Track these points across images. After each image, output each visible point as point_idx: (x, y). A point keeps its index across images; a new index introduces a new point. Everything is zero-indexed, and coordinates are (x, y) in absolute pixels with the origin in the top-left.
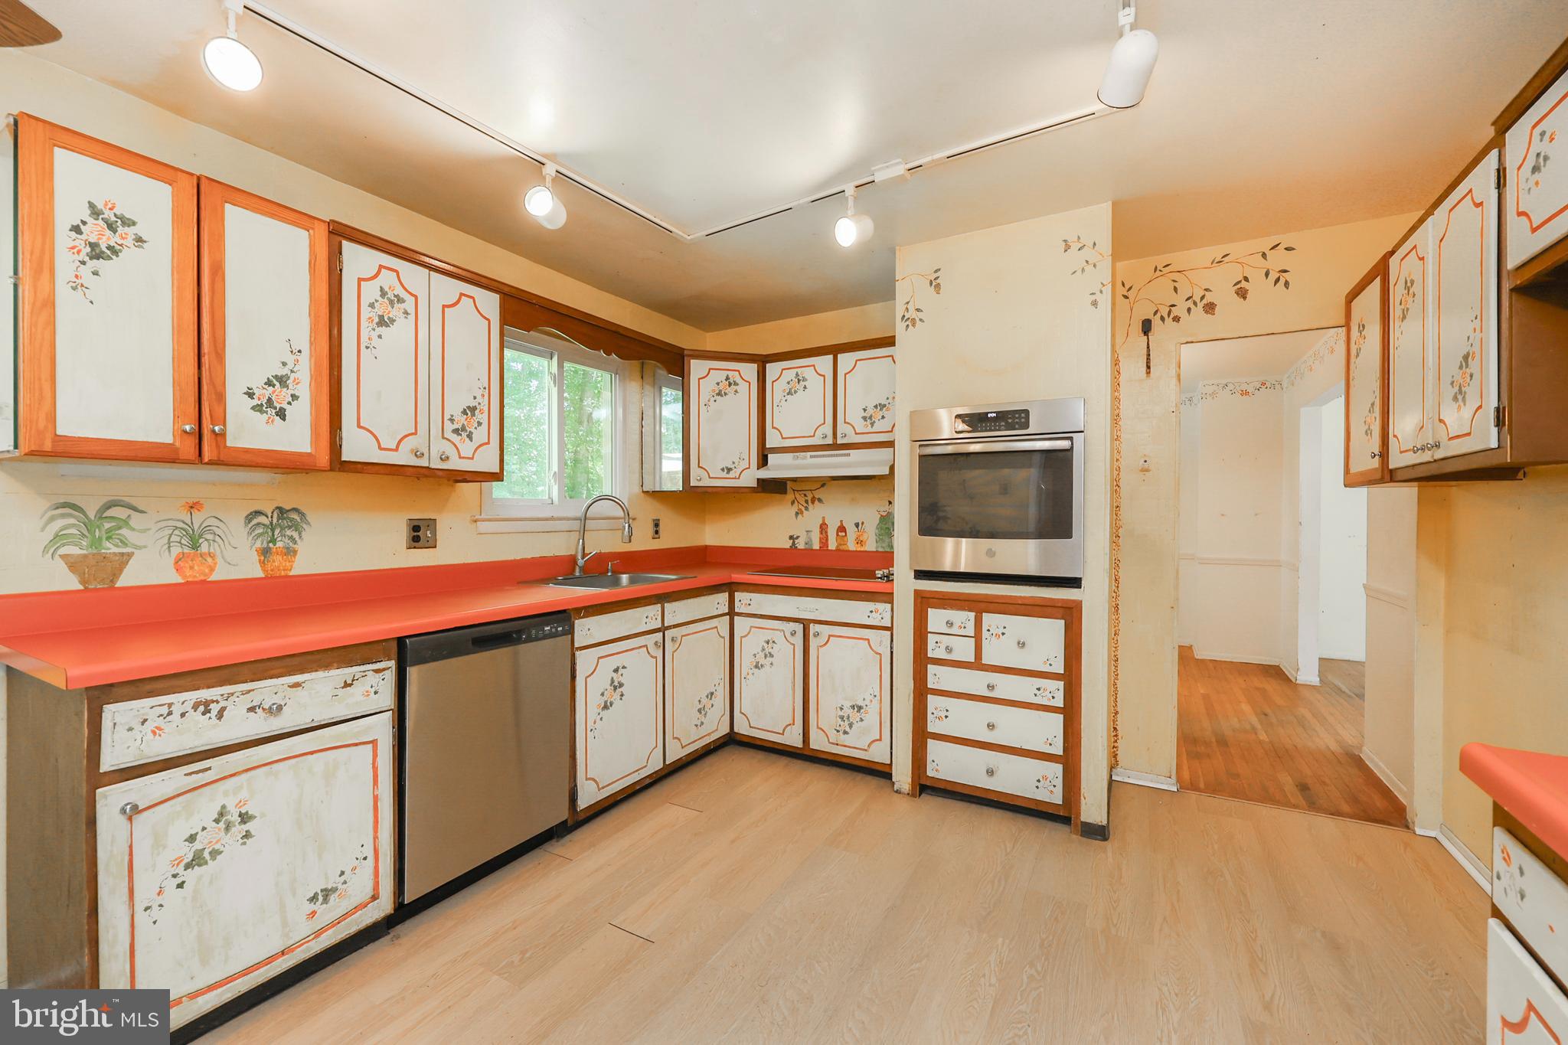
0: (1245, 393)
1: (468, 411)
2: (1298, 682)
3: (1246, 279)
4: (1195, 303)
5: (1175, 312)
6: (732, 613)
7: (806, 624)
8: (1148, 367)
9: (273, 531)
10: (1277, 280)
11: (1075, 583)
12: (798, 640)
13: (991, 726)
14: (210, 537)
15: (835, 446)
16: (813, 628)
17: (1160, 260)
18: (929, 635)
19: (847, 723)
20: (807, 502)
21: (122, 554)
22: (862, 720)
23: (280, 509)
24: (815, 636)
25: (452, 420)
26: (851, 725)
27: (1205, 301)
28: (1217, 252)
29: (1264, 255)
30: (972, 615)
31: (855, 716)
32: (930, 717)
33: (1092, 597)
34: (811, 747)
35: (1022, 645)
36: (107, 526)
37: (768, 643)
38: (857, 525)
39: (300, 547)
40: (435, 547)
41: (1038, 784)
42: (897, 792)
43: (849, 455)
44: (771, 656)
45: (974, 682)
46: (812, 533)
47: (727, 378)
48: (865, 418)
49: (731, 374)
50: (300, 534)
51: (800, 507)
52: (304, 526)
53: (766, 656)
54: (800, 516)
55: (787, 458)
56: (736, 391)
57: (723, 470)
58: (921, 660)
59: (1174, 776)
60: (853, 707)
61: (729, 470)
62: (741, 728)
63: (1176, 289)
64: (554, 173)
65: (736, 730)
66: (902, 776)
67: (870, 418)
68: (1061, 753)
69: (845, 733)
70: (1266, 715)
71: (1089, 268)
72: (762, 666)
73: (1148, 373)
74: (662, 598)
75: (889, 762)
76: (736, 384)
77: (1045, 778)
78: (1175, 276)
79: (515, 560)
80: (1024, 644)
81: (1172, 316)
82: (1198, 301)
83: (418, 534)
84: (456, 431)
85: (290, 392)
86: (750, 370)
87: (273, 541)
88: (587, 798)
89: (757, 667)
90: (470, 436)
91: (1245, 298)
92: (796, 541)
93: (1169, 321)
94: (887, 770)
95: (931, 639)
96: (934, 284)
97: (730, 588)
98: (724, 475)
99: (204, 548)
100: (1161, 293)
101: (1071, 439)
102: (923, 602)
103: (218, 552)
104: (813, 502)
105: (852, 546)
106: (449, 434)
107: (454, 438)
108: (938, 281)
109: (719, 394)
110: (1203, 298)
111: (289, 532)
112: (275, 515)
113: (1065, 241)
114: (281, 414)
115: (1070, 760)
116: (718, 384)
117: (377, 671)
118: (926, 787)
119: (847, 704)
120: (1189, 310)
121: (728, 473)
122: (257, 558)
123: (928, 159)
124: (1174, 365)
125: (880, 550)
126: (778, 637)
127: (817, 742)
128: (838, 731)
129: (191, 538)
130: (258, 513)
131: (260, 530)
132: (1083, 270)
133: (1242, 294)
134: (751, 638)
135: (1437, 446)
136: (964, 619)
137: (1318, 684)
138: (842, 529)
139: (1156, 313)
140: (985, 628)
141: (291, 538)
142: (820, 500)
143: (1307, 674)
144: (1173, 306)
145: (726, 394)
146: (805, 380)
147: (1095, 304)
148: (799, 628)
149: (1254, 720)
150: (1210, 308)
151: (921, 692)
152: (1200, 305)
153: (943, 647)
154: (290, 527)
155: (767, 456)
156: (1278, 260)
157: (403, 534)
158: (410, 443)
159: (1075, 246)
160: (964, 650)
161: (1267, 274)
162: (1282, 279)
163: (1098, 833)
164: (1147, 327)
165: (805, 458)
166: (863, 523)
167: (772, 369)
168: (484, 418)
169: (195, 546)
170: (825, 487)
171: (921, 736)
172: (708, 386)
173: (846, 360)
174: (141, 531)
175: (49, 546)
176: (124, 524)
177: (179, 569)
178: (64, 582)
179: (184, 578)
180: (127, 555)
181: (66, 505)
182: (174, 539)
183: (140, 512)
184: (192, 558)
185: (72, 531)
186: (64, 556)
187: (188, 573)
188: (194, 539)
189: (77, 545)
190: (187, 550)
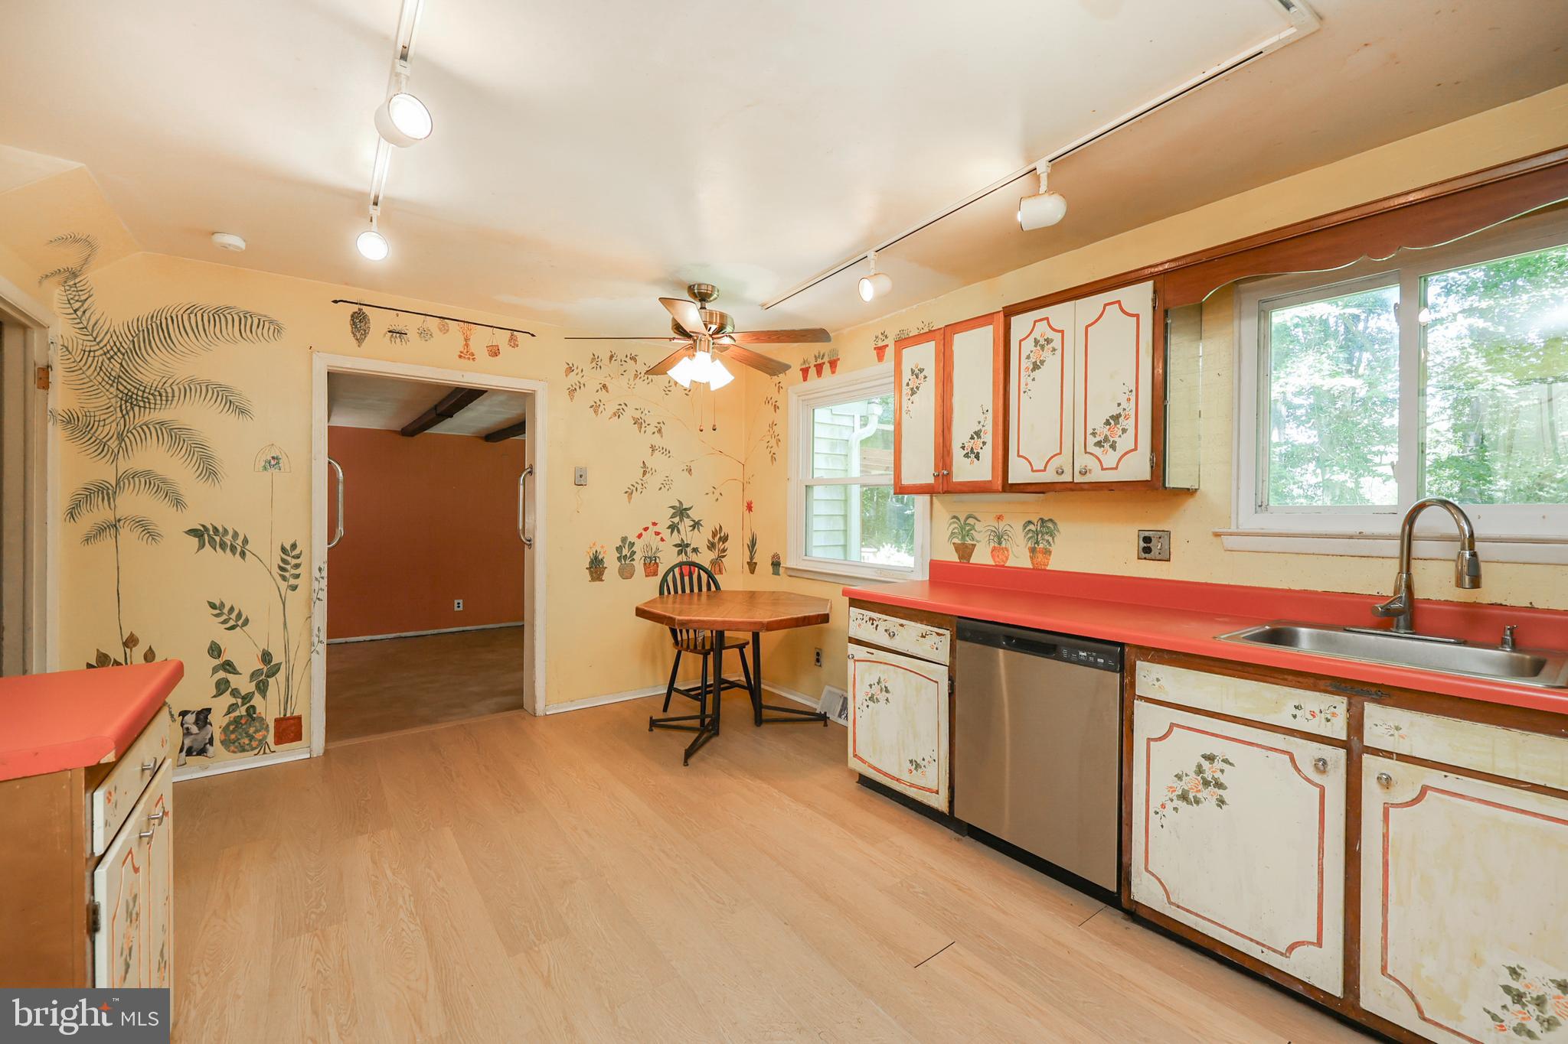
1: (1111, 421)
9: (1037, 535)
14: (1006, 537)
21: (972, 545)
23: (1042, 519)
25: (1094, 434)
36: (967, 528)
39: (1053, 548)
40: (1169, 560)
50: (1053, 539)
52: (1056, 533)
79: (1290, 591)
83: (1145, 545)
84: (1099, 444)
85: (982, 440)
87: (1037, 543)
90: (1113, 447)
99: (1003, 545)
103: (1010, 548)
106: (1091, 448)
107: (1097, 451)
111: (1047, 537)
112: (1039, 525)
114: (977, 457)
117: (938, 634)
122: (1029, 554)
129: (998, 537)
130: (1030, 522)
131: (1030, 535)
141: (1048, 541)
154: (1047, 533)
157: (1133, 545)
158: (1056, 463)
168: (1130, 424)
169: (1000, 543)
174: (979, 532)
175: (949, 539)
176: (973, 528)
177: (993, 556)
178: (953, 557)
179: (995, 562)
180: (974, 545)
181: (955, 517)
182: (992, 537)
183: (979, 521)
184: (998, 550)
185: (956, 531)
186: (954, 544)
187: (997, 559)
188: (1000, 538)
189: (958, 538)
190: (996, 545)
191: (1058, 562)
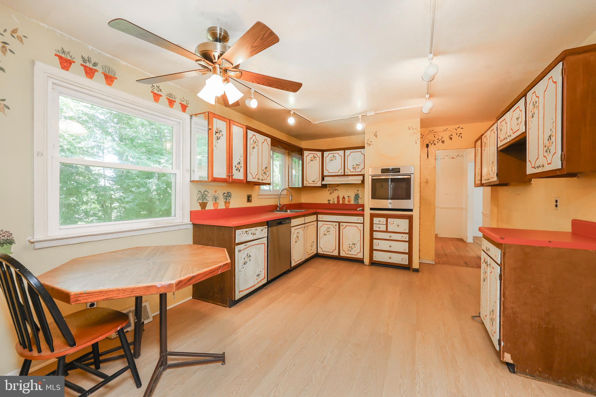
0: (453, 158)
1: (266, 168)
2: (467, 242)
3: (452, 135)
4: (439, 140)
5: (435, 142)
6: (317, 221)
7: (339, 223)
8: (428, 156)
9: (227, 197)
10: (459, 136)
11: (411, 210)
12: (337, 227)
13: (390, 246)
14: (218, 199)
15: (344, 175)
16: (341, 224)
17: (431, 129)
18: (374, 224)
19: (351, 248)
20: (333, 190)
22: (355, 247)
23: (227, 192)
24: (342, 226)
25: (263, 171)
26: (352, 249)
27: (442, 140)
28: (445, 128)
29: (456, 129)
30: (385, 219)
31: (353, 246)
32: (374, 245)
33: (415, 214)
34: (341, 255)
35: (398, 226)
36: (205, 196)
37: (328, 228)
38: (348, 197)
39: (231, 201)
40: (251, 202)
41: (402, 260)
42: (365, 265)
43: (348, 178)
44: (329, 231)
45: (386, 236)
46: (335, 199)
47: (314, 156)
48: (353, 168)
49: (314, 155)
50: (231, 198)
51: (331, 192)
52: (231, 196)
53: (327, 232)
54: (331, 194)
55: (331, 178)
56: (316, 160)
57: (312, 181)
58: (372, 231)
59: (434, 260)
60: (353, 244)
61: (314, 181)
62: (320, 251)
63: (434, 136)
64: (293, 113)
65: (318, 252)
66: (367, 261)
67: (355, 168)
68: (408, 252)
69: (350, 251)
70: (458, 249)
71: (415, 134)
72: (326, 234)
73: (428, 158)
74: (305, 215)
75: (362, 258)
76: (316, 158)
77: (404, 258)
78: (434, 133)
80: (399, 225)
81: (434, 143)
82: (440, 140)
83: (248, 198)
84: (264, 173)
85: (241, 165)
86: (319, 154)
87: (227, 200)
88: (293, 264)
89: (325, 235)
90: (266, 174)
91: (451, 140)
92: (330, 201)
93: (433, 144)
94: (362, 260)
95: (374, 225)
96: (375, 135)
97: (316, 214)
98: (313, 183)
99: (217, 201)
100: (431, 137)
101: (410, 175)
102: (372, 216)
103: (219, 202)
104: (335, 190)
105: (347, 202)
107: (264, 175)
108: (376, 135)
109: (312, 160)
110: (441, 139)
112: (227, 194)
113: (409, 127)
114: (239, 171)
115: (410, 254)
116: (311, 158)
117: (265, 228)
118: (373, 263)
119: (351, 243)
120: (438, 142)
121: (314, 182)
122: (224, 204)
123: (380, 112)
124: (434, 156)
125: (355, 204)
126: (331, 227)
127: (342, 254)
128: (348, 251)
130: (224, 193)
131: (225, 197)
132: (413, 134)
133: (451, 139)
134: (323, 228)
135: (489, 179)
136: (383, 220)
137: (473, 243)
138: (344, 198)
139: (430, 142)
140: (389, 222)
141: (229, 199)
142: (337, 190)
143: (470, 240)
144: (434, 141)
145: (313, 160)
146: (335, 157)
147: (416, 143)
148: (337, 224)
149: (454, 250)
150: (443, 142)
151: (372, 239)
152: (441, 141)
153: (378, 227)
154: (229, 197)
155: (324, 178)
156: (459, 131)
157: (246, 199)
158: (257, 176)
159: (411, 129)
160: (383, 228)
161: (457, 134)
162: (460, 135)
163: (416, 271)
164: (427, 146)
165: (335, 178)
166: (350, 196)
167: (326, 154)
168: (268, 170)
169: (216, 201)
170: (339, 186)
171: (372, 250)
172: (309, 158)
173: (348, 152)
174: (209, 197)
175: (197, 200)
176: (206, 195)
177: (214, 206)
178: (199, 208)
179: (214, 208)
180: (207, 202)
181: (200, 191)
182: (213, 199)
183: (209, 193)
184: (215, 203)
185: (200, 197)
186: (199, 202)
187: (215, 207)
188: (216, 199)
189: (201, 200)
190: (215, 202)
191: (232, 206)
